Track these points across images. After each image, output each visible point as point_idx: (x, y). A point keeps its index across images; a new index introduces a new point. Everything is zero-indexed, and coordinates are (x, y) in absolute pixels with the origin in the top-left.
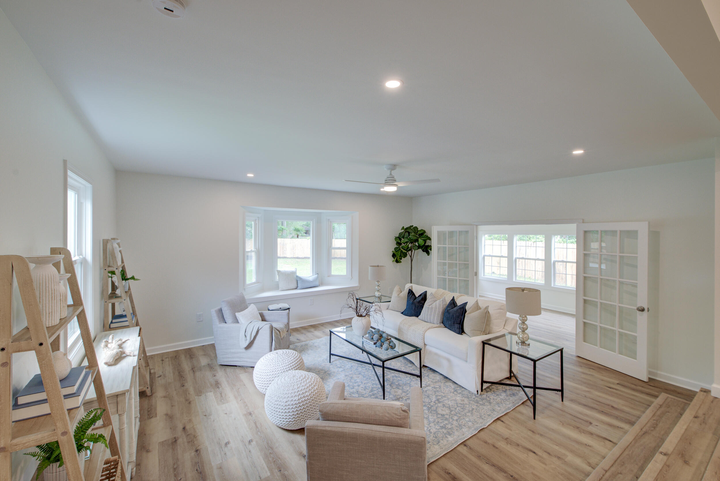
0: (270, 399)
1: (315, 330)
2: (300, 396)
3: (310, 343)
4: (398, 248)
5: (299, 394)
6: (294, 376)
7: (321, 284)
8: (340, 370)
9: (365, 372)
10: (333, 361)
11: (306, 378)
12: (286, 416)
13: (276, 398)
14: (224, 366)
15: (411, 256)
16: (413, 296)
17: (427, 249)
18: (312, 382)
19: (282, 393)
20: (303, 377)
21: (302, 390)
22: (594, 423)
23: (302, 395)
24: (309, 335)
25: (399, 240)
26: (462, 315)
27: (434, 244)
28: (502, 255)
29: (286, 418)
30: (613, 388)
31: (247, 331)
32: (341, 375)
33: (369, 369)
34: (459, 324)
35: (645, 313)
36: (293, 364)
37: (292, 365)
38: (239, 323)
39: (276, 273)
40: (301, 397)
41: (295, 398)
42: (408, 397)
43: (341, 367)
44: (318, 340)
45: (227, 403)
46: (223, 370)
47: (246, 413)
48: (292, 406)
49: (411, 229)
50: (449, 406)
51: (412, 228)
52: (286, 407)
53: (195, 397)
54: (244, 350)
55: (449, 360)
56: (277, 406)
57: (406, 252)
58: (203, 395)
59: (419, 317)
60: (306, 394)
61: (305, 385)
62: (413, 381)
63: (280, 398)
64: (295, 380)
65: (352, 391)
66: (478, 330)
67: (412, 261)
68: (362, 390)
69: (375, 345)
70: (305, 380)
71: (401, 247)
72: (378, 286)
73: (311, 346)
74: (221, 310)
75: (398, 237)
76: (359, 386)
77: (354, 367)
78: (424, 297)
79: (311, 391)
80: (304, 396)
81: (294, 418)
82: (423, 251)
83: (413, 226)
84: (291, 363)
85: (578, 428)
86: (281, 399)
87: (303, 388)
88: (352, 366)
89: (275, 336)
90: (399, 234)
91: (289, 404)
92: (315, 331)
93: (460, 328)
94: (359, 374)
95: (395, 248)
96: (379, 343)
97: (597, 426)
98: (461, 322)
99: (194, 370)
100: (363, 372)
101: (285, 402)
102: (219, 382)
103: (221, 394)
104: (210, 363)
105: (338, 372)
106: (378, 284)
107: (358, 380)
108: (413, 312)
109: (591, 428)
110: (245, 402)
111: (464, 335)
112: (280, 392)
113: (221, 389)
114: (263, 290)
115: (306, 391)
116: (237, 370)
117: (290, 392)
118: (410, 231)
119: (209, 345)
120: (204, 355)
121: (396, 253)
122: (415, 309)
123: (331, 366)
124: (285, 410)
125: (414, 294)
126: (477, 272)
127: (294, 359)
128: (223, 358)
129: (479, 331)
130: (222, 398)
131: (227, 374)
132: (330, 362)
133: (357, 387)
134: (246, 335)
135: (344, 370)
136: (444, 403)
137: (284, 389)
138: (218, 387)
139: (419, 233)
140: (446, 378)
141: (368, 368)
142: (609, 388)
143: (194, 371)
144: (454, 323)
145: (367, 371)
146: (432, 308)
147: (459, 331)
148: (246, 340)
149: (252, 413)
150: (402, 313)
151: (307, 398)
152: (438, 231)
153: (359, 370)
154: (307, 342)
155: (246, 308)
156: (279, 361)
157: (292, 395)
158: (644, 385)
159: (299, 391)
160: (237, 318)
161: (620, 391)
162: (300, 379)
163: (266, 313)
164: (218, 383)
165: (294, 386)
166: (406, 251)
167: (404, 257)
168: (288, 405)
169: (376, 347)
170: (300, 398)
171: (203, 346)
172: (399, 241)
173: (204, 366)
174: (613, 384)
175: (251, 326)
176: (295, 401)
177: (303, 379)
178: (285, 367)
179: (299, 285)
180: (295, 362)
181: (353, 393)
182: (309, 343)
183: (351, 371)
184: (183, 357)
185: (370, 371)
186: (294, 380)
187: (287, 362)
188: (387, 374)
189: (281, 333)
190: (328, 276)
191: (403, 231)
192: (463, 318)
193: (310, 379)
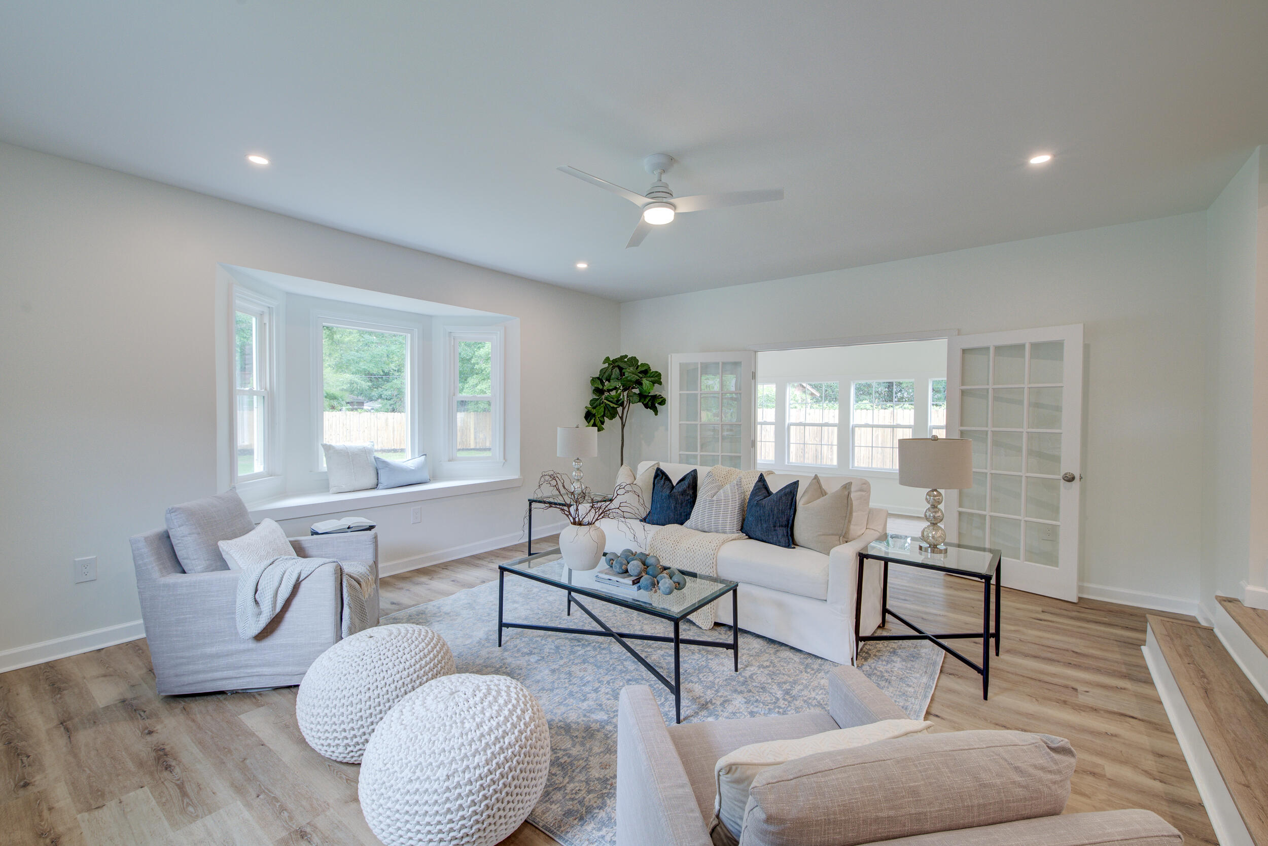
0: (385, 779)
1: (431, 579)
2: (489, 752)
3: (431, 607)
4: (598, 399)
5: (487, 744)
6: (452, 694)
7: (434, 478)
8: (533, 659)
9: (595, 656)
10: (507, 641)
11: (494, 693)
12: (451, 821)
13: (407, 774)
14: (180, 700)
15: (621, 418)
16: (667, 483)
17: (653, 403)
18: (514, 702)
19: (428, 752)
20: (484, 691)
21: (491, 730)
22: (1081, 688)
23: (495, 744)
24: (419, 590)
25: (599, 386)
26: (790, 508)
27: (672, 389)
28: (764, 420)
29: (451, 830)
30: (1045, 620)
31: (260, 588)
32: (540, 671)
33: (600, 647)
34: (787, 526)
35: (1076, 484)
36: (428, 659)
37: (423, 662)
38: (229, 569)
39: (322, 452)
40: (493, 753)
41: (477, 759)
42: (723, 699)
43: (531, 653)
44: (449, 600)
45: (210, 813)
46: (178, 711)
47: (284, 834)
48: (468, 788)
49: (625, 362)
50: (819, 702)
51: (626, 360)
52: (447, 794)
53: (79, 816)
54: (253, 645)
55: (780, 605)
56: (417, 797)
57: (615, 406)
58: (112, 804)
59: (688, 523)
60: (507, 740)
61: (498, 715)
62: (712, 659)
63: (422, 770)
64: (461, 705)
65: (585, 705)
66: (832, 535)
67: (623, 426)
68: (608, 699)
69: (636, 587)
70: (490, 698)
71: (603, 397)
72: (578, 469)
73: (434, 615)
74: (166, 538)
75: (598, 378)
76: (596, 690)
77: (564, 648)
78: (691, 483)
79: (518, 728)
80: (501, 748)
81: (477, 822)
82: (646, 406)
83: (626, 356)
84: (421, 659)
85: (1065, 702)
86: (429, 773)
87: (494, 723)
88: (557, 647)
89: (350, 595)
90: (601, 371)
91: (458, 783)
92: (432, 581)
93: (787, 535)
94: (584, 662)
95: (591, 401)
96: (645, 580)
97: (1087, 692)
98: (788, 523)
99: (70, 727)
100: (592, 657)
101: (444, 777)
102: (167, 748)
103: (181, 787)
104: (129, 695)
105: (529, 665)
106: (576, 467)
107: (589, 678)
108: (672, 515)
109: (1082, 699)
110: (276, 799)
111: (798, 549)
112: (419, 751)
113: (177, 770)
114: (284, 494)
115: (504, 731)
116: (230, 706)
117: (456, 743)
118: (622, 365)
119: (119, 646)
120: (105, 676)
121: (594, 411)
122: (675, 507)
123: (506, 653)
124: (448, 805)
125: (667, 479)
126: (754, 441)
127: (427, 645)
128: (177, 676)
129: (835, 535)
130: (186, 800)
131: (193, 721)
132: (500, 645)
133: (594, 695)
134: (258, 600)
135: (543, 658)
136: (805, 698)
137: (433, 739)
138: (168, 768)
139: (640, 369)
140: (771, 641)
141: (597, 645)
142: (1038, 620)
143: (67, 730)
144: (774, 526)
145: (600, 653)
146: (719, 501)
147: (787, 541)
148: (260, 613)
149: (308, 830)
150: (644, 520)
151: (510, 751)
152: (680, 364)
153: (580, 653)
154: (421, 607)
155: (246, 529)
156: (382, 658)
157: (463, 751)
158: (1075, 608)
159: (482, 735)
160: (225, 556)
161: (1057, 622)
162: (477, 699)
163: (307, 540)
164: (166, 755)
165: (462, 723)
166: (616, 404)
167: (611, 419)
168: (455, 788)
169: (639, 588)
170: (489, 755)
171: (99, 650)
172: (601, 387)
173: (107, 708)
174: (1037, 612)
175: (274, 573)
176: (475, 768)
177: (485, 696)
178: (406, 673)
179: (383, 479)
180: (431, 655)
181: (591, 711)
182: (426, 608)
183: (561, 658)
184: (24, 692)
185: (604, 652)
186: (457, 705)
187: (408, 656)
188: (647, 652)
189: (363, 584)
190: (449, 461)
191: (606, 365)
192: (792, 513)
193: (503, 693)
